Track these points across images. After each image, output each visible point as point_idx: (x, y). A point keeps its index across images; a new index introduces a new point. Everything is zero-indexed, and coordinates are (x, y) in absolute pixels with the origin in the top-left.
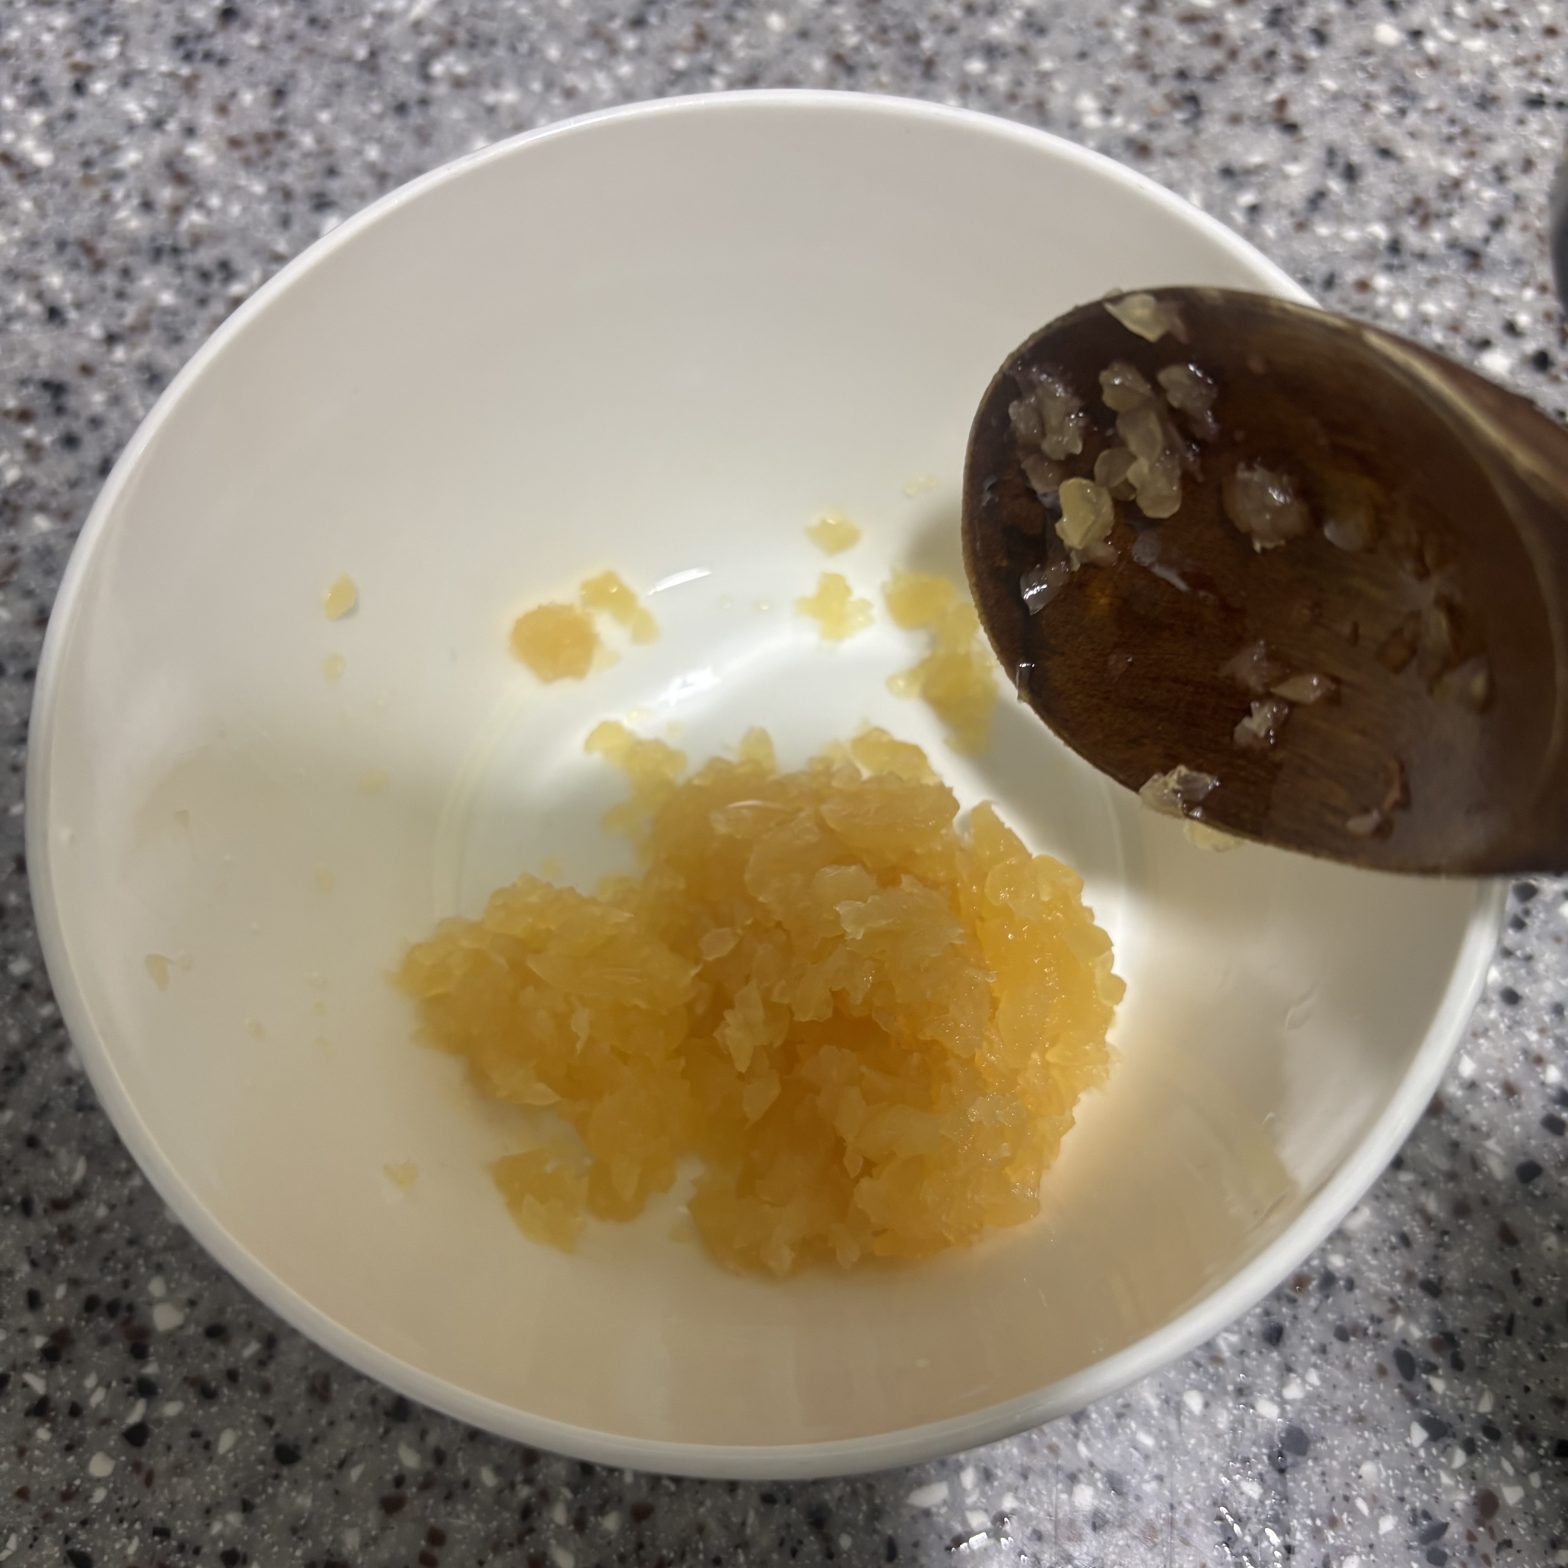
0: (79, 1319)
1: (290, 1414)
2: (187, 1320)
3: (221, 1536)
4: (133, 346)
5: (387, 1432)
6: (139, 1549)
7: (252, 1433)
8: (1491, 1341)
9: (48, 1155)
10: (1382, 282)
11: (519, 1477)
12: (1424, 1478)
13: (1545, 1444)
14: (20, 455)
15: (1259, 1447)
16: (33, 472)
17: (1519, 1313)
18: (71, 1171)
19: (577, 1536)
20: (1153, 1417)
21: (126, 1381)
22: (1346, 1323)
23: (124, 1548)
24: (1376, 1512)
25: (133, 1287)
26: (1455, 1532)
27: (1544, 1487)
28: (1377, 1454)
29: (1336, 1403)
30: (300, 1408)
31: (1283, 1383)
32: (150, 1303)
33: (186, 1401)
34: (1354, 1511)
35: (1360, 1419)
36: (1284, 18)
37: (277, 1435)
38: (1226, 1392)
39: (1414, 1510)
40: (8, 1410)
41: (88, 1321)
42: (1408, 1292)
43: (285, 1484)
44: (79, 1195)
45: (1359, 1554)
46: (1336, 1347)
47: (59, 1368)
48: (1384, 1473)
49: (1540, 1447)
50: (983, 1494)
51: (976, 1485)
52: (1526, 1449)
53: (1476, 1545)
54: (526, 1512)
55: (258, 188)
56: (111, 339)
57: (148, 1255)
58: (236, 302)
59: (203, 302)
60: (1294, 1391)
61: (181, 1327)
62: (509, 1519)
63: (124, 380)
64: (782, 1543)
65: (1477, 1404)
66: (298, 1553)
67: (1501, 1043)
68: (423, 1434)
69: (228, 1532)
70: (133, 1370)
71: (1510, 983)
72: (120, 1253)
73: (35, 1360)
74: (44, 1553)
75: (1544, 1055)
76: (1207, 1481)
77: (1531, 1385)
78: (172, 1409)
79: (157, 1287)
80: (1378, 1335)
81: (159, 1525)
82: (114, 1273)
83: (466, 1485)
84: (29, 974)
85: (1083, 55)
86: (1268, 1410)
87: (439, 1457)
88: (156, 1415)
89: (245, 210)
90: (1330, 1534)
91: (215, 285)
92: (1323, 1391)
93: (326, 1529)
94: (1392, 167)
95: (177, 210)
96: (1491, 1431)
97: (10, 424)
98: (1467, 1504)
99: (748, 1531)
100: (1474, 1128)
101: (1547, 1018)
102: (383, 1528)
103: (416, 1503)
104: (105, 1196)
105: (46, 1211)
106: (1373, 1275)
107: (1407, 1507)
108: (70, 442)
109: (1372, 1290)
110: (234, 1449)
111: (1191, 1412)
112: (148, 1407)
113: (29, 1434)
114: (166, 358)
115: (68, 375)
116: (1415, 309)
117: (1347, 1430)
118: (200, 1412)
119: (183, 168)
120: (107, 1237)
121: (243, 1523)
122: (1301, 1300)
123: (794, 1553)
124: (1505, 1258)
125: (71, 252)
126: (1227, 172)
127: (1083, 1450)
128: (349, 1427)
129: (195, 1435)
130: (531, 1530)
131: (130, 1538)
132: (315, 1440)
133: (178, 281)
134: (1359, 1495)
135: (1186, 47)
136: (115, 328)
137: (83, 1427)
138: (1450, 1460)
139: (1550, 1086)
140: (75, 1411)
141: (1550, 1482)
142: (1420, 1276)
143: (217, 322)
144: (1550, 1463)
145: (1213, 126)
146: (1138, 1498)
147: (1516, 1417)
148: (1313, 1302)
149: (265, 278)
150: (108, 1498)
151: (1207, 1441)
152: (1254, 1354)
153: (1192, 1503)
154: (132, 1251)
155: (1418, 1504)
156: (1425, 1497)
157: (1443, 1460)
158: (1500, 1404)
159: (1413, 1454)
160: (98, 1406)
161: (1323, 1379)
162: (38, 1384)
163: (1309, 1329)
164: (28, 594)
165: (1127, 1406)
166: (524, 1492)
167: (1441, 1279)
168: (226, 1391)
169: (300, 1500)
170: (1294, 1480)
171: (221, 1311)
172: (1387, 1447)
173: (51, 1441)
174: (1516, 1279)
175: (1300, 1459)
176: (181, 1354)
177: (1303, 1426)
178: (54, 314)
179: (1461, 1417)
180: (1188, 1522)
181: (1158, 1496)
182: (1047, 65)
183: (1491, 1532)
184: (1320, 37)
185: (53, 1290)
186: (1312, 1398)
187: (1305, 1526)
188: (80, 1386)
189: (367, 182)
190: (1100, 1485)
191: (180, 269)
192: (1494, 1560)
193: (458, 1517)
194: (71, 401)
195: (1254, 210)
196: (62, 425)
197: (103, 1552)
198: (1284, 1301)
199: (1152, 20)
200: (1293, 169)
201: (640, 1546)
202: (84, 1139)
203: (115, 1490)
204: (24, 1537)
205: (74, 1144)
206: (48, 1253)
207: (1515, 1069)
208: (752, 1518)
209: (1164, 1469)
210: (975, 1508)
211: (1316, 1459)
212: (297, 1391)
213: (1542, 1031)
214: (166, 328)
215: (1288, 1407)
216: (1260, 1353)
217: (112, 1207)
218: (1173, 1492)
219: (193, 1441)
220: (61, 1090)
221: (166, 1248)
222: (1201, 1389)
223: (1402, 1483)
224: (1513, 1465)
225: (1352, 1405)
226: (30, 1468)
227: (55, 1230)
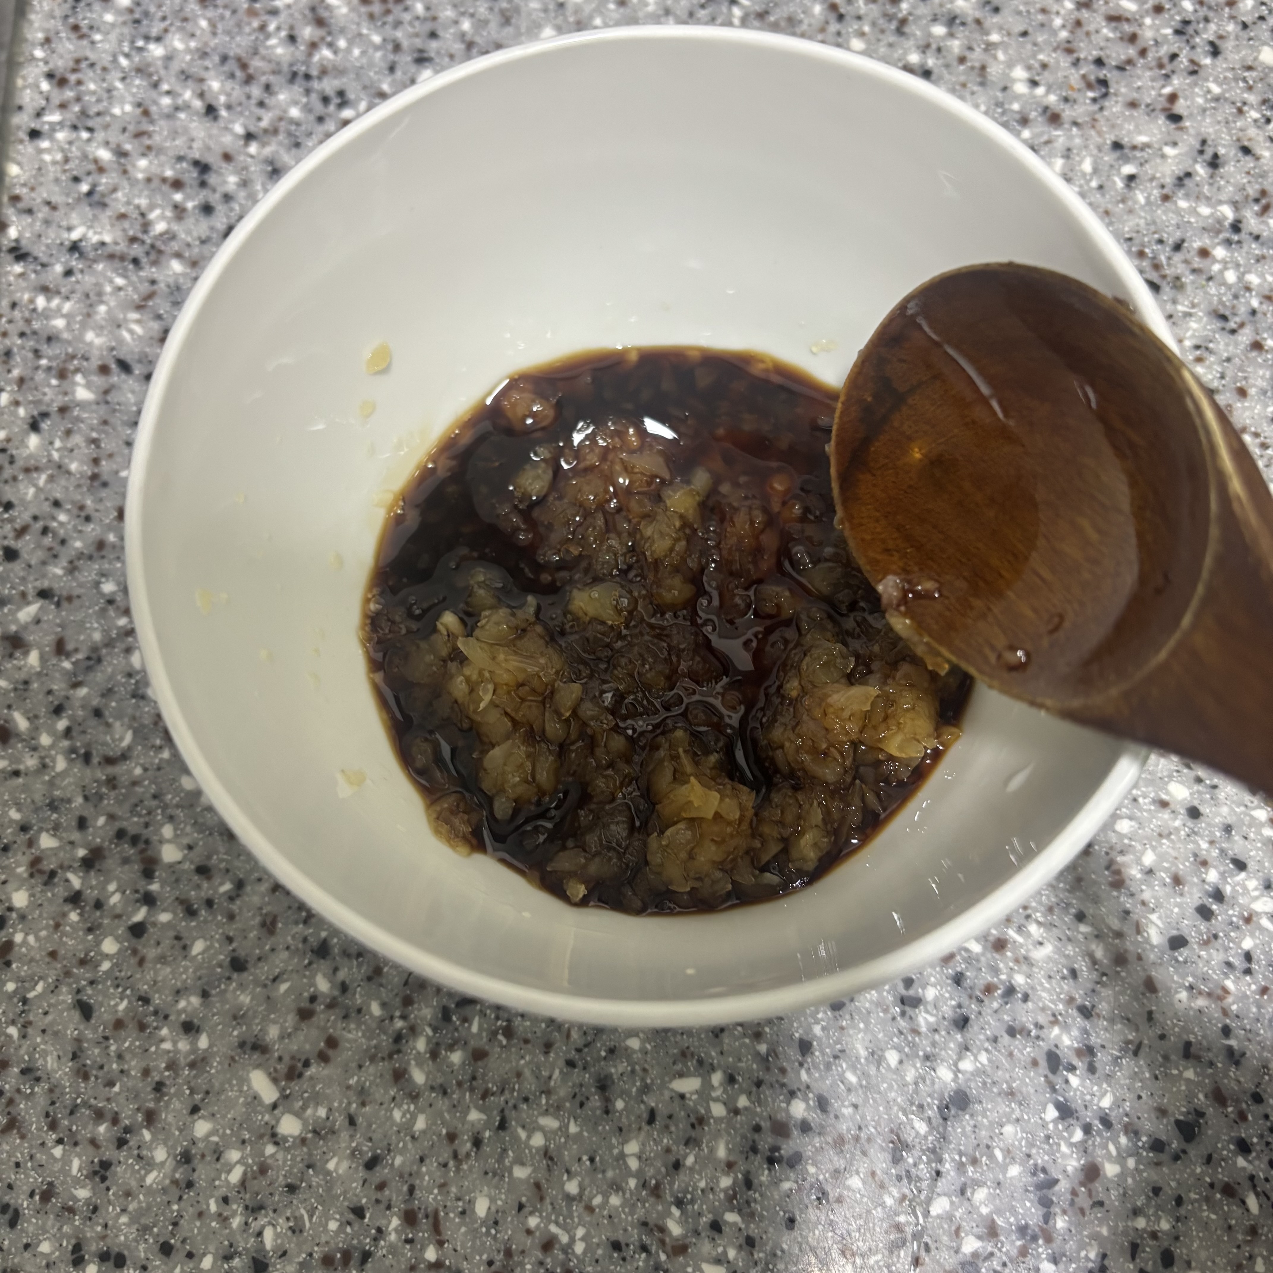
0: (111, 842)
1: (245, 937)
2: (185, 857)
3: (184, 1010)
4: (264, 145)
5: (310, 963)
6: (127, 1008)
7: (217, 945)
8: (1121, 1058)
9: (108, 725)
10: (1220, 252)
11: (397, 1013)
12: (1048, 1143)
13: (1144, 1139)
14: (169, 213)
15: (933, 1098)
16: (175, 227)
17: (1146, 1042)
18: (122, 739)
19: (430, 1063)
20: (860, 1063)
21: (137, 891)
22: (1017, 1025)
23: (117, 1005)
24: (1008, 1160)
25: (151, 828)
26: (1063, 1186)
27: (1136, 1169)
28: (1018, 1120)
29: (995, 1079)
30: (253, 935)
31: (960, 1058)
32: (161, 842)
33: (175, 914)
34: (992, 1157)
35: (1011, 1094)
36: (1190, 30)
37: (234, 950)
38: (917, 1056)
39: (1036, 1165)
40: (53, 895)
41: (117, 845)
42: (1067, 1012)
43: (234, 984)
44: (124, 756)
45: (989, 1188)
46: (1006, 1039)
47: (92, 873)
48: (1020, 1135)
49: (1140, 1140)
50: (725, 1091)
51: (721, 1084)
52: (1129, 1139)
53: (1077, 1200)
54: (398, 1038)
55: (377, 39)
56: (249, 137)
57: (165, 807)
58: (346, 123)
59: (320, 119)
60: (967, 1065)
61: (180, 863)
62: (385, 1041)
63: (253, 169)
64: (574, 1096)
65: (1100, 1100)
66: (235, 1033)
67: (1178, 845)
68: (336, 970)
69: (189, 1009)
70: (142, 884)
71: (1196, 803)
72: (146, 803)
73: (76, 865)
74: (61, 998)
75: (1209, 860)
76: (889, 1115)
77: (1143, 1095)
78: (164, 917)
79: (167, 831)
80: (1038, 1037)
81: (143, 994)
82: (140, 816)
83: (359, 1011)
84: (114, 593)
85: (1025, 34)
86: (945, 1074)
87: (344, 988)
88: (153, 919)
89: (363, 53)
90: (970, 1169)
91: (332, 108)
92: (988, 1069)
93: (257, 1021)
94: (1249, 162)
95: (313, 46)
96: (1106, 1122)
97: (166, 188)
98: (1076, 1169)
99: (552, 1083)
100: (1143, 903)
101: (1218, 834)
102: (296, 1029)
103: (322, 1016)
104: (142, 761)
105: (100, 763)
106: (1044, 995)
107: (1031, 1162)
108: (207, 209)
109: (1041, 1005)
110: (202, 953)
111: (888, 1065)
112: (149, 912)
113: (64, 915)
114: (286, 158)
115: (213, 159)
116: (1240, 278)
117: (999, 1100)
118: (184, 924)
119: (324, 14)
120: (139, 790)
121: (201, 1005)
122: (986, 1001)
123: (582, 1105)
124: (1145, 1001)
125: (232, 65)
126: (1117, 146)
127: (804, 1075)
128: (285, 955)
129: (178, 938)
130: (399, 1051)
131: (122, 999)
132: (259, 959)
133: (304, 100)
134: (998, 1146)
135: (1108, 40)
136: (252, 129)
137: (101, 917)
138: (1071, 1135)
139: (1209, 884)
140: (98, 905)
141: (1142, 1167)
142: (1079, 1001)
143: (328, 135)
144: (1145, 1154)
145: (1114, 107)
146: (836, 1117)
147: (1127, 1115)
148: (995, 1005)
149: (369, 108)
150: (111, 968)
151: (895, 1086)
152: (943, 1033)
153: (875, 1128)
154: (154, 803)
155: (1040, 1161)
156: (1046, 1158)
157: (1065, 1134)
158: (1117, 1103)
159: (1044, 1126)
160: (115, 904)
161: (989, 1060)
162: (76, 882)
163: (988, 1023)
164: (159, 317)
165: (842, 1051)
166: (399, 1024)
167: (1093, 1006)
168: (203, 912)
169: (242, 998)
170: (953, 1126)
171: (209, 857)
172: (1026, 1117)
173: (78, 922)
174: (1150, 1016)
175: (960, 1113)
176: (177, 881)
177: (968, 1091)
178: (211, 110)
179: (1086, 1107)
180: (869, 1140)
181: (852, 1118)
182: (995, 37)
183: (1090, 1192)
184: (1215, 51)
185: (96, 819)
186: (980, 1072)
187: (953, 1160)
188: (104, 889)
189: (458, 47)
190: (811, 1103)
191: (308, 92)
192: (1088, 1213)
193: (349, 1032)
194: (212, 179)
195: (1131, 178)
196: (203, 196)
197: (101, 1005)
198: (974, 1000)
199: (1085, 14)
200: (1169, 151)
201: (474, 1078)
202: (134, 718)
203: (116, 965)
204: (49, 985)
205: (126, 720)
206: (96, 793)
207: (1184, 867)
208: (557, 1073)
209: (860, 1102)
210: (716, 1100)
211: (972, 1116)
212: (252, 923)
213: (1212, 843)
214: (289, 134)
215: (960, 1075)
216: (949, 1033)
217: (145, 770)
218: (863, 1117)
219: (175, 942)
220: (123, 680)
221: (177, 806)
222: (899, 1049)
223: (1031, 1145)
224: (1117, 1148)
225: (1007, 1082)
226: (61, 938)
227: (104, 778)
